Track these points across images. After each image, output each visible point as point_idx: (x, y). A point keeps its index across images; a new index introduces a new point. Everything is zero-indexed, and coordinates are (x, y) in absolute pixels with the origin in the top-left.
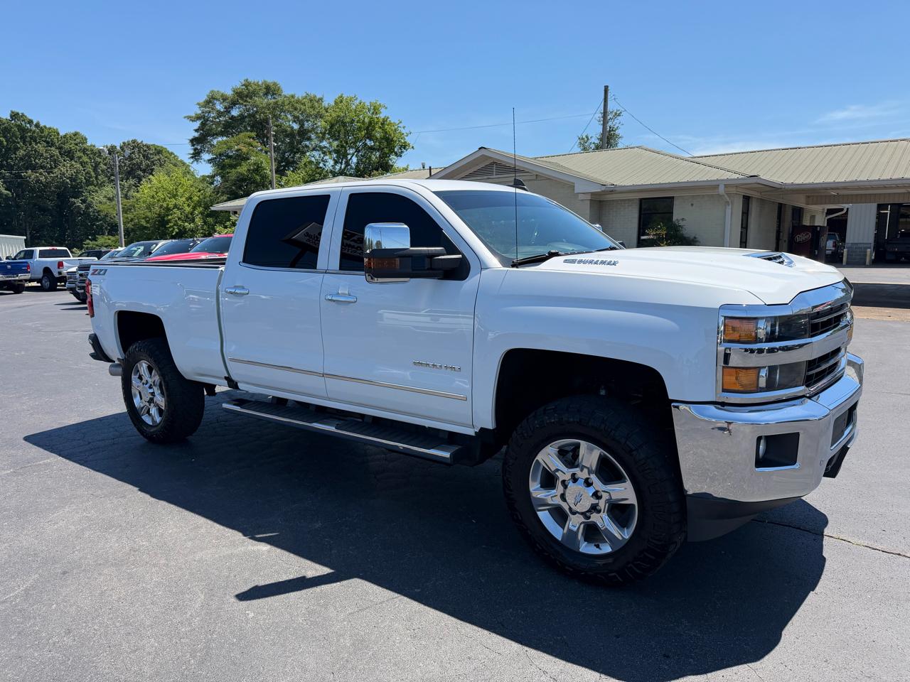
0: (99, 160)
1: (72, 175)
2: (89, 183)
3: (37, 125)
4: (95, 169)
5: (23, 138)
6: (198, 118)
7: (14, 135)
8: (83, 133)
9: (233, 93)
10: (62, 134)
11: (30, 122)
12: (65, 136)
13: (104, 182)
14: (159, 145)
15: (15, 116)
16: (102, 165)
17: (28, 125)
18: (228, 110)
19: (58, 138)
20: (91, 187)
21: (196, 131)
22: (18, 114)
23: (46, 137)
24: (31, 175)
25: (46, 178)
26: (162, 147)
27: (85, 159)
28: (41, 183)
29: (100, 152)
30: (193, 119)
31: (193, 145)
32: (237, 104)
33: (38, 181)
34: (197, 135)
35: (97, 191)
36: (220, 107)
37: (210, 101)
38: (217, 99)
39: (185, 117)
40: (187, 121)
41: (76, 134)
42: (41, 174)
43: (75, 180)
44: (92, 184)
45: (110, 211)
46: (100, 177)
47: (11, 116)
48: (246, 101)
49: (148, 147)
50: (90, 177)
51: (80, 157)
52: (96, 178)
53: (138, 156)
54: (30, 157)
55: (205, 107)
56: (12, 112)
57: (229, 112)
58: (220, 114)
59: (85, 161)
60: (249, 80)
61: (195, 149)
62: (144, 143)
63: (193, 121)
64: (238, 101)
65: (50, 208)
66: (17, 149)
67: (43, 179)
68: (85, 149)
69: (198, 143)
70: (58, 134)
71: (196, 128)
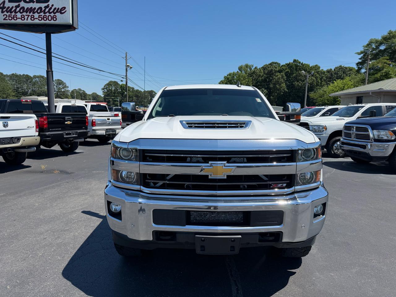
0: (323, 75)
1: (311, 82)
2: (317, 85)
3: (302, 64)
4: (321, 79)
5: (296, 69)
6: (362, 53)
7: (293, 68)
8: (319, 65)
9: (381, 38)
10: (311, 66)
11: (300, 63)
12: (311, 67)
13: (324, 85)
14: (351, 67)
15: (295, 61)
16: (324, 78)
17: (299, 64)
18: (377, 47)
19: (309, 68)
20: (318, 87)
21: (360, 59)
22: (296, 60)
23: (305, 67)
24: (296, 83)
25: (301, 84)
26: (353, 67)
27: (318, 75)
28: (299, 86)
29: (324, 72)
30: (359, 54)
31: (358, 66)
32: (383, 44)
33: (298, 85)
34: (360, 61)
35: (320, 89)
36: (374, 46)
37: (369, 45)
38: (373, 43)
39: (355, 53)
40: (357, 55)
41: (316, 65)
42: (300, 83)
43: (312, 85)
44: (318, 85)
45: (314, 97)
46: (323, 83)
47: (293, 61)
48: (388, 41)
49: (346, 68)
50: (319, 83)
51: (316, 75)
52: (321, 83)
53: (340, 73)
54: (297, 76)
55: (366, 47)
56: (294, 60)
57: (378, 48)
58: (373, 49)
59: (317, 76)
60: (392, 30)
61: (359, 68)
62: (345, 66)
63: (359, 55)
64: (383, 42)
65: (301, 96)
66: (293, 74)
67: (300, 85)
68: (318, 71)
69: (360, 65)
70: (309, 66)
71: (360, 58)
